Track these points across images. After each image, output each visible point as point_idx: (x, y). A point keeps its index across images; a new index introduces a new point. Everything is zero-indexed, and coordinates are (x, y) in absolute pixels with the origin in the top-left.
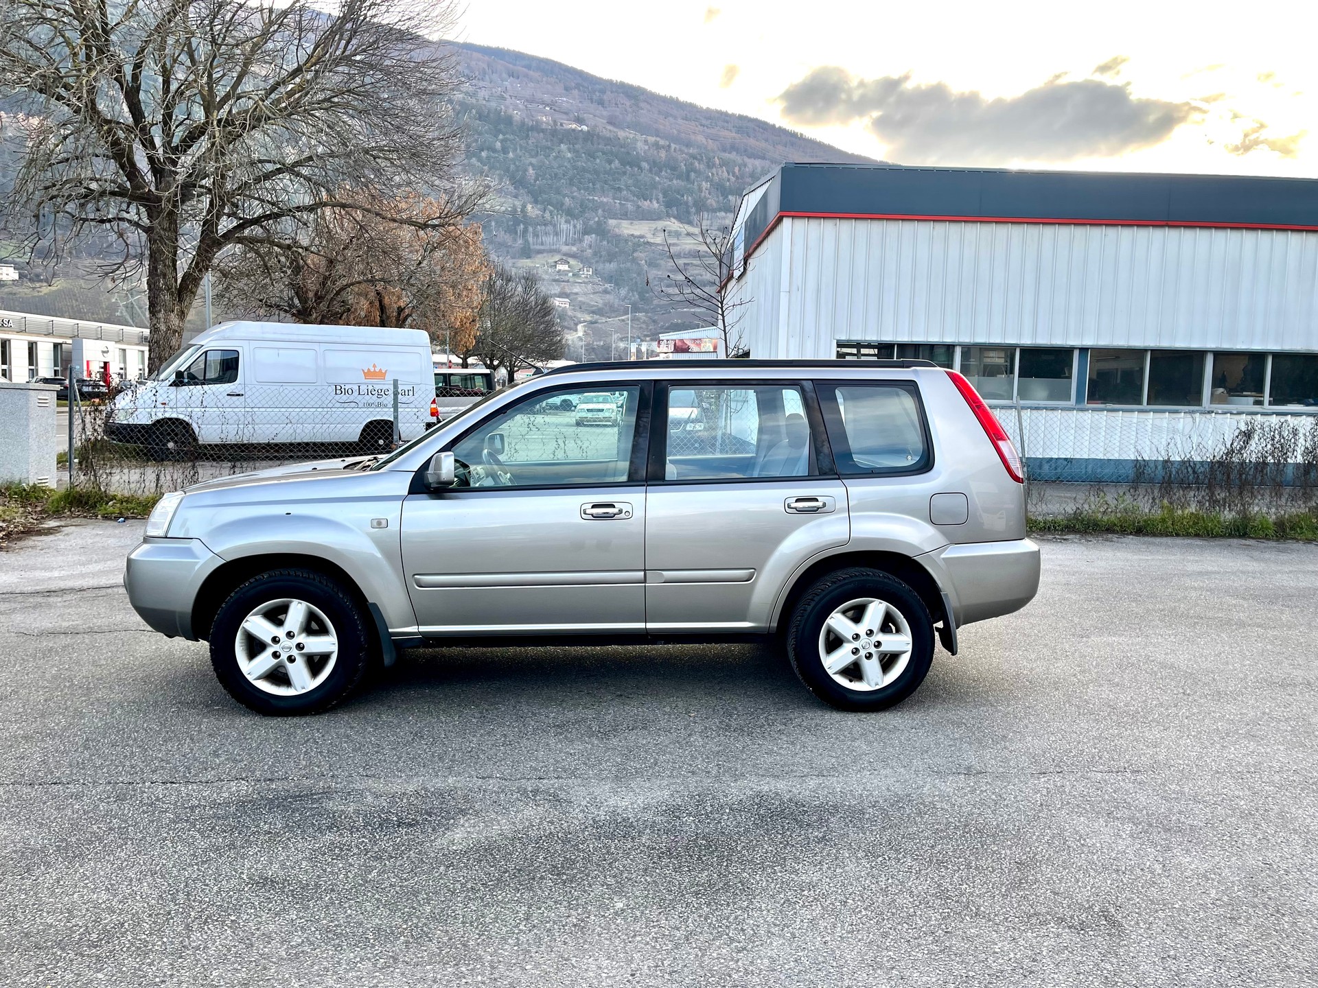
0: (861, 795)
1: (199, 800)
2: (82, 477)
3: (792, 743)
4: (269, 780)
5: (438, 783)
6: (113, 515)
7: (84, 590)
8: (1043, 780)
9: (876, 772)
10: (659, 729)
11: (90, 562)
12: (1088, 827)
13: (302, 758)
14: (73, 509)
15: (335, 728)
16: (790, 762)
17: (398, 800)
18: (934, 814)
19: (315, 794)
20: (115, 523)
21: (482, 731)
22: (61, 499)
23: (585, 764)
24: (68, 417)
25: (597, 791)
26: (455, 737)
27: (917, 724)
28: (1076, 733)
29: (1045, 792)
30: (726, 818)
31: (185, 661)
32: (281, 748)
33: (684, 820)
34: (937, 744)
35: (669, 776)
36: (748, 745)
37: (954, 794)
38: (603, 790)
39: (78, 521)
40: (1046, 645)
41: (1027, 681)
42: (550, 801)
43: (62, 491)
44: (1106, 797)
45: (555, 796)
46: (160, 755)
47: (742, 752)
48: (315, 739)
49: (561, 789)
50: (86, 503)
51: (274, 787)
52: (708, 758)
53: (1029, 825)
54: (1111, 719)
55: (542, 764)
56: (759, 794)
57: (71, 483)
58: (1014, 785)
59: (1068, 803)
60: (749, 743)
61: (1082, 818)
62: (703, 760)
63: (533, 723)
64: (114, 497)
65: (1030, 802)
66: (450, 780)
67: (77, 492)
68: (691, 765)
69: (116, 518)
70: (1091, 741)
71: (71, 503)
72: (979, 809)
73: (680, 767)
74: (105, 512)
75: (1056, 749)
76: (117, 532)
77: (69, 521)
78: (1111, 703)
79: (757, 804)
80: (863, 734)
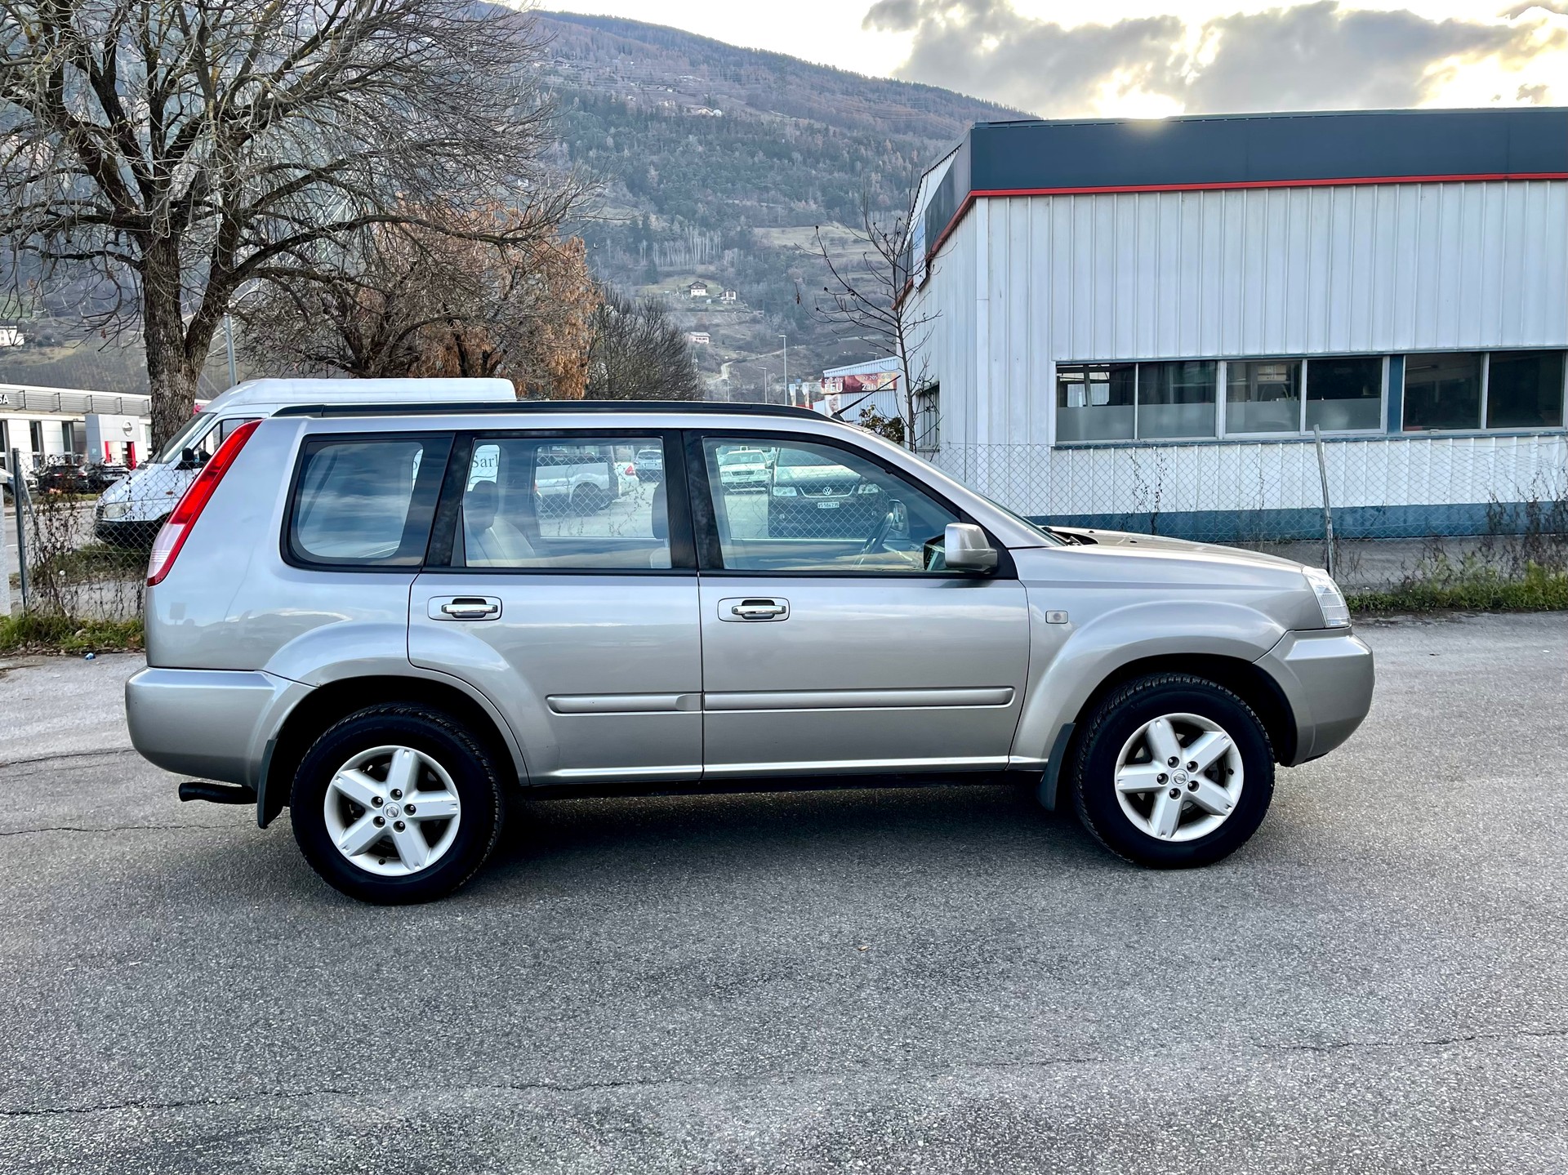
0: (1144, 1100)
1: (57, 1151)
2: (39, 599)
3: (1025, 997)
4: (178, 1104)
5: (445, 1101)
6: (81, 649)
7: (7, 765)
8: (1445, 1056)
9: (1164, 1051)
10: (812, 978)
11: (29, 721)
12: (1541, 1153)
13: (238, 1058)
14: (29, 643)
15: (304, 996)
16: (1021, 1035)
17: (374, 1142)
18: (1272, 1140)
19: (241, 1133)
20: (81, 661)
21: (532, 992)
22: (13, 631)
23: (689, 1051)
24: (15, 521)
25: (705, 1108)
26: (488, 1005)
27: (1221, 950)
28: (1481, 957)
29: (1453, 1082)
30: (919, 1159)
31: (112, 879)
32: (209, 1040)
33: (848, 1166)
34: (1259, 988)
35: (825, 1072)
36: (952, 1004)
37: (1302, 1093)
38: (712, 1103)
39: (32, 659)
40: (1400, 796)
41: (1383, 861)
42: (625, 1132)
43: (14, 621)
44: (1556, 1085)
45: (635, 1120)
46: (22, 1059)
47: (944, 1017)
48: (267, 1020)
49: (646, 1106)
50: (47, 634)
51: (180, 1119)
52: (888, 1032)
53: (1439, 1153)
54: (1531, 928)
55: (620, 1055)
56: (973, 1105)
57: (25, 608)
58: (1400, 1069)
59: (1497, 1103)
60: (955, 998)
61: (1525, 1134)
62: (881, 1037)
63: (613, 973)
64: (82, 625)
65: (1432, 1104)
66: (469, 1093)
67: (33, 619)
68: (860, 1048)
69: (85, 653)
70: (1508, 972)
71: (27, 635)
72: (1349, 1123)
73: (843, 1052)
74: (69, 645)
75: (1455, 990)
76: (80, 673)
77: (21, 661)
78: (1524, 898)
79: (970, 1127)
80: (1136, 974)
